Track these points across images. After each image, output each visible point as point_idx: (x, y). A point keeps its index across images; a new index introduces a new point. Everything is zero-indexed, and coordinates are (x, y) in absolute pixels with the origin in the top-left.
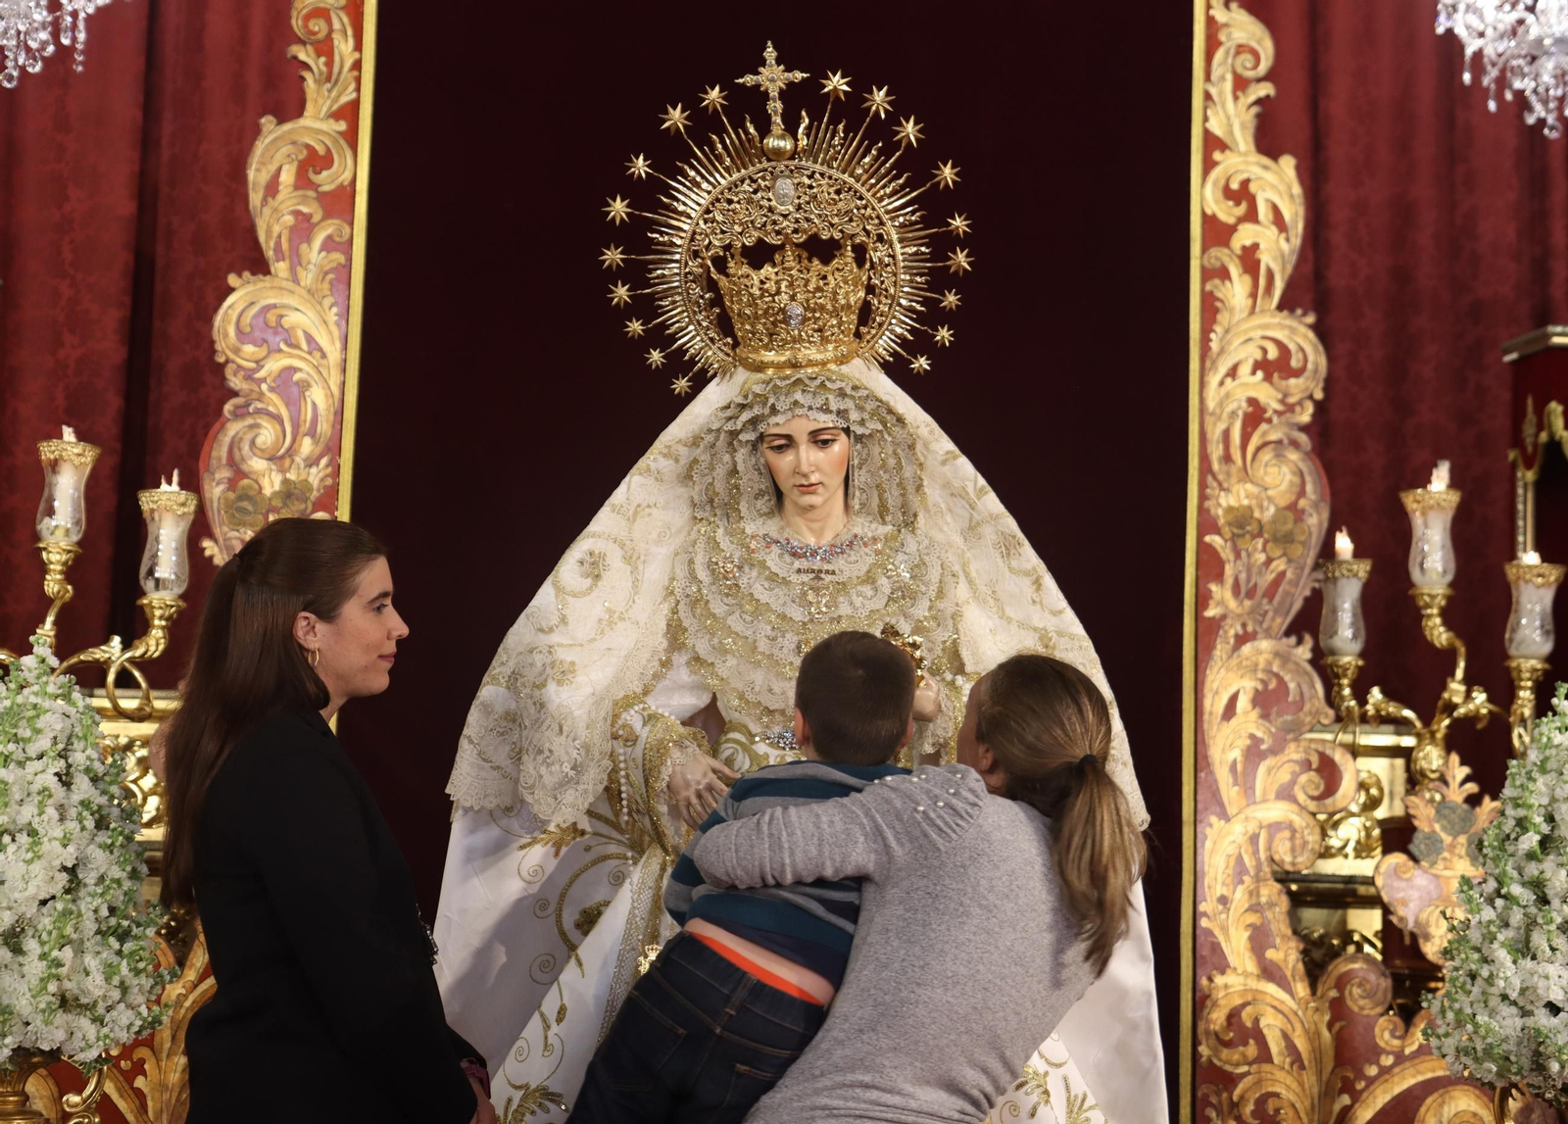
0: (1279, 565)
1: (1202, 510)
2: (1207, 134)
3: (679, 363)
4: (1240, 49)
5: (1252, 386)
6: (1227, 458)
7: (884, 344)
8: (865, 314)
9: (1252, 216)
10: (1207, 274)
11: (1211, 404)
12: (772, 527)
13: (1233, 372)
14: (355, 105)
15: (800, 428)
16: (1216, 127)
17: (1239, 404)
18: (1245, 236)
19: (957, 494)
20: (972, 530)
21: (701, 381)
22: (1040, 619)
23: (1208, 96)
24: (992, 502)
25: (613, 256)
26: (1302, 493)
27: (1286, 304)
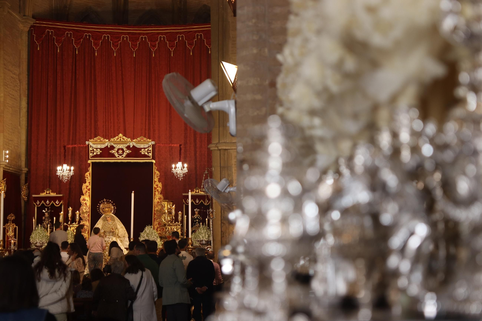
0: (160, 214)
1: (154, 210)
2: (154, 181)
3: (101, 214)
4: (157, 174)
5: (158, 200)
6: (156, 206)
7: (112, 212)
8: (111, 211)
9: (158, 187)
10: (154, 192)
11: (155, 202)
12: (107, 222)
13: (156, 199)
14: (90, 182)
15: (107, 217)
16: (155, 180)
17: (157, 201)
18: (157, 189)
19: (117, 219)
20: (118, 221)
21: (103, 215)
22: (121, 226)
23: (154, 178)
24: (119, 220)
25: (97, 209)
26: (161, 208)
27: (161, 194)
